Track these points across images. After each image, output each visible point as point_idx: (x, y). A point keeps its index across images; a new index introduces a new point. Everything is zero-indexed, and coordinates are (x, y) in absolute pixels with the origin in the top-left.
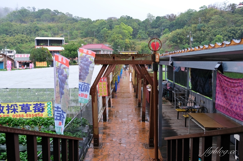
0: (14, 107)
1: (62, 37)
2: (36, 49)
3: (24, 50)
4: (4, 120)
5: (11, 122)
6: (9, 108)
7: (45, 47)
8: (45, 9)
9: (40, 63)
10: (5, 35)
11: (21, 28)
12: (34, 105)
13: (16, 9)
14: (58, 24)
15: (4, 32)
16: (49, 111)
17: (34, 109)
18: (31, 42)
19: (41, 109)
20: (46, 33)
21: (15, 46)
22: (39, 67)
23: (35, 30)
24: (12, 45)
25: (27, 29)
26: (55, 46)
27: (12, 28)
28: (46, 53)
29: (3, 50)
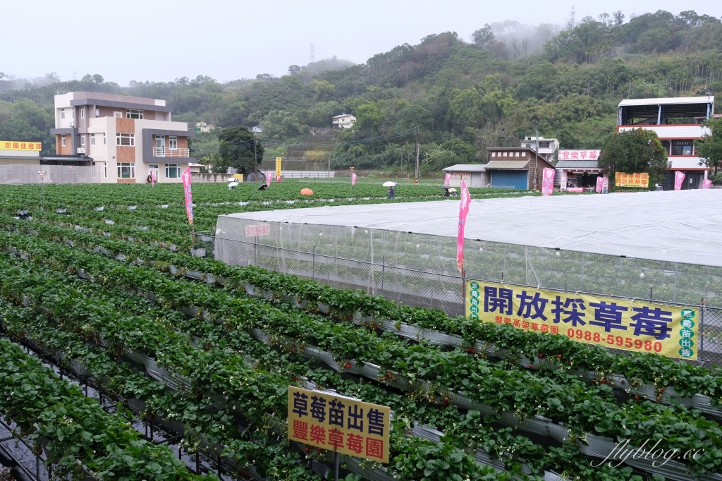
0: (575, 306)
1: (703, 94)
2: (620, 134)
3: (580, 138)
4: (551, 343)
5: (572, 353)
6: (561, 307)
7: (648, 128)
8: (653, 12)
9: (628, 178)
10: (534, 99)
11: (576, 77)
12: (635, 309)
13: (569, 25)
14: (692, 55)
15: (532, 91)
16: (687, 339)
17: (635, 322)
18: (603, 114)
19: (658, 329)
20: (650, 85)
21: (557, 127)
22: (623, 188)
23: (616, 79)
24: (551, 125)
25: (596, 77)
26: (676, 124)
27: (555, 79)
28: (648, 145)
29: (526, 138)
